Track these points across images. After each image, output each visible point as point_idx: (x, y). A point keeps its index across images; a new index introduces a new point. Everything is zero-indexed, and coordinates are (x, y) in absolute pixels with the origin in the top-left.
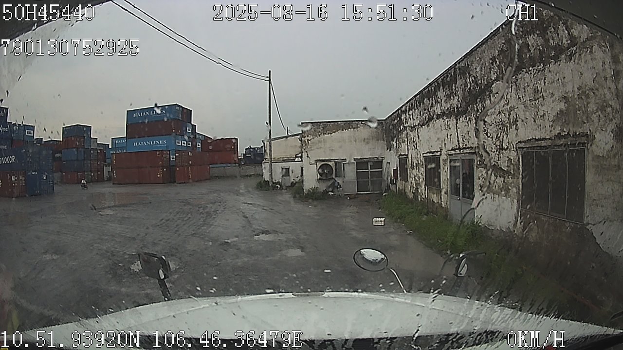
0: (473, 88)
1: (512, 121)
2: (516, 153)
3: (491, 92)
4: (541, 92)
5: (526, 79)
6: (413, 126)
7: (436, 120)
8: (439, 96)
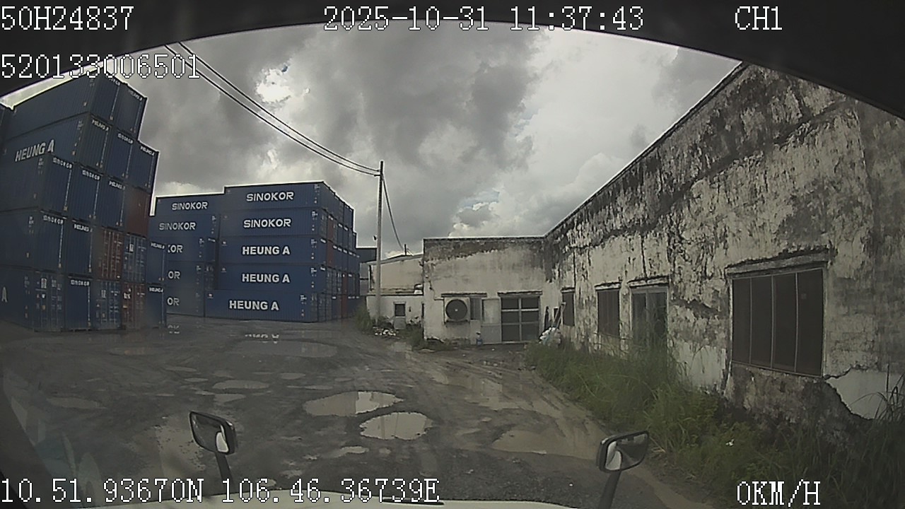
0: (666, 191)
1: (718, 236)
2: (725, 283)
3: (691, 195)
4: (760, 191)
5: (739, 175)
6: (582, 246)
7: (614, 238)
8: (619, 203)
